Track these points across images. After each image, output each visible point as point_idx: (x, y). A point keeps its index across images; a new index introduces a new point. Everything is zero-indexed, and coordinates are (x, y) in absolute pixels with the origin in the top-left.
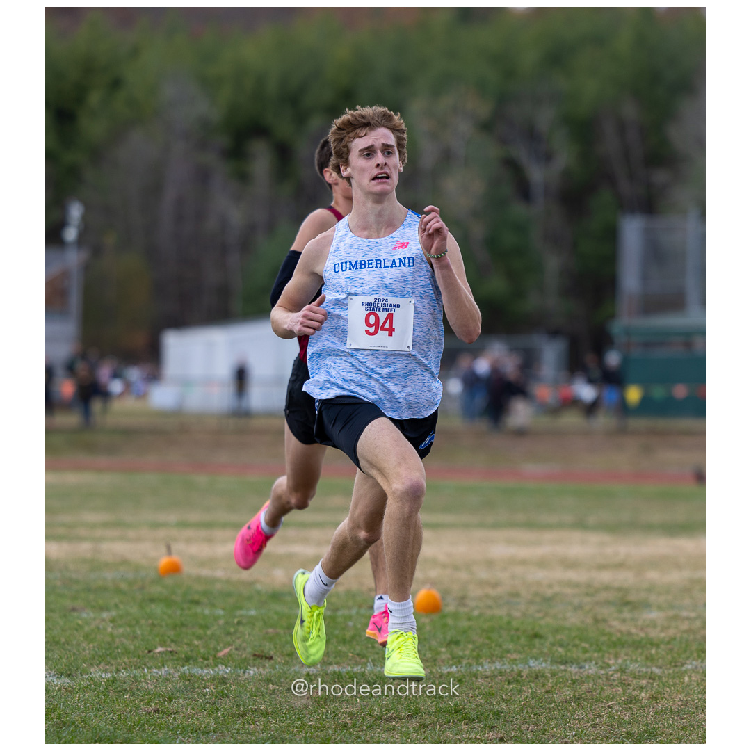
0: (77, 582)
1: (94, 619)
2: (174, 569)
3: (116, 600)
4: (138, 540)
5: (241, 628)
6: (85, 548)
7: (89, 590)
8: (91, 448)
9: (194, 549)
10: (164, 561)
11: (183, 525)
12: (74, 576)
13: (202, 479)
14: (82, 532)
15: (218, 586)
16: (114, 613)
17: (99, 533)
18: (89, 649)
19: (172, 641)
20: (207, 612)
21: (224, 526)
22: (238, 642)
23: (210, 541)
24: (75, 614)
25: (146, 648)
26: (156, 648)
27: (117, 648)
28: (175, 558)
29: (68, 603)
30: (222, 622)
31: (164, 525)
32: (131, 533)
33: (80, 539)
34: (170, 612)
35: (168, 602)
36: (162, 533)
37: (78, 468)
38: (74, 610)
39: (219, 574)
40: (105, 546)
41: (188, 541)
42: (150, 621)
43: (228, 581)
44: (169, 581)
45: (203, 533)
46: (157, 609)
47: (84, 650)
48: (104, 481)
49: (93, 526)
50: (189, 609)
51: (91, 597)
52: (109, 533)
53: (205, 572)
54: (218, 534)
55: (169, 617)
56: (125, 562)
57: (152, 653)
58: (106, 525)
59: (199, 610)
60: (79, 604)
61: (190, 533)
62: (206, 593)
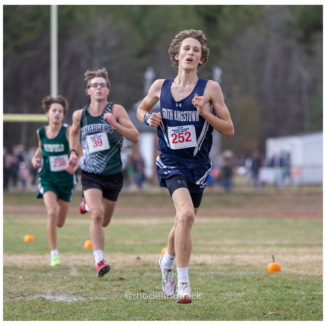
0: (223, 277)
1: (233, 297)
2: (276, 269)
3: (245, 286)
4: (255, 254)
5: (315, 301)
6: (226, 258)
7: (229, 281)
8: (227, 204)
9: (287, 259)
10: (270, 266)
11: (281, 245)
12: (221, 273)
13: (290, 221)
14: (224, 249)
15: (301, 278)
16: (243, 294)
17: (233, 250)
18: (230, 313)
19: (277, 308)
20: (295, 293)
21: (303, 246)
22: (314, 309)
23: (296, 254)
24: (222, 294)
25: (262, 313)
26: (268, 312)
27: (246, 312)
28: (277, 263)
29: (218, 288)
30: (304, 298)
31: (269, 246)
32: (252, 250)
33: (224, 253)
34: (275, 293)
35: (273, 287)
36: (268, 250)
37: (221, 215)
38: (221, 292)
39: (301, 272)
40: (238, 257)
41: (283, 254)
42: (264, 298)
43: (306, 276)
44: (274, 276)
45: (291, 250)
46: (268, 291)
47: (228, 314)
48: (235, 222)
49: (230, 246)
50: (285, 291)
51: (231, 284)
52: (239, 250)
53: (293, 271)
54: (300, 250)
55: (274, 295)
56: (249, 265)
57: (265, 316)
58: (237, 246)
59: (291, 291)
60: (224, 288)
61: (284, 250)
62: (294, 283)
